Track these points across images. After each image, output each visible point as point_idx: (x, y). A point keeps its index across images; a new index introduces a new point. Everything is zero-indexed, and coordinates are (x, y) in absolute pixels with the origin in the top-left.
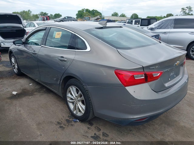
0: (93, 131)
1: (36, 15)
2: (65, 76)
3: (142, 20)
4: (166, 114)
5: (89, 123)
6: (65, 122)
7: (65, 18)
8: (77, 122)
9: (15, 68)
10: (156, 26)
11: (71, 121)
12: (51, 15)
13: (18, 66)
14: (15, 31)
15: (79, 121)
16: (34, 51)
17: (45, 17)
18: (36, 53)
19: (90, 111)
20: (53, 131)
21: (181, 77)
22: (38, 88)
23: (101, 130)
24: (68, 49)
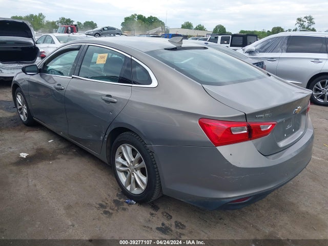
0: (159, 219)
1: (53, 23)
2: (113, 127)
3: (234, 36)
4: (277, 192)
5: (152, 206)
6: (112, 204)
7: (103, 29)
8: (133, 204)
9: (22, 113)
10: (258, 47)
11: (122, 203)
12: (79, 24)
13: (28, 109)
14: (21, 50)
15: (135, 202)
16: (58, 85)
17: (70, 27)
18: (63, 88)
19: (155, 186)
20: (94, 219)
21: (302, 133)
22: (63, 147)
23: (173, 217)
24: (119, 82)
